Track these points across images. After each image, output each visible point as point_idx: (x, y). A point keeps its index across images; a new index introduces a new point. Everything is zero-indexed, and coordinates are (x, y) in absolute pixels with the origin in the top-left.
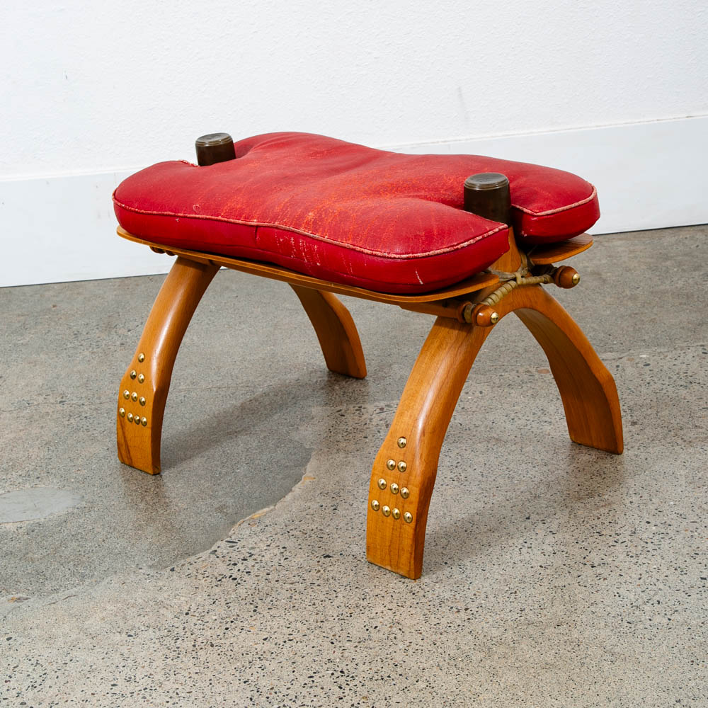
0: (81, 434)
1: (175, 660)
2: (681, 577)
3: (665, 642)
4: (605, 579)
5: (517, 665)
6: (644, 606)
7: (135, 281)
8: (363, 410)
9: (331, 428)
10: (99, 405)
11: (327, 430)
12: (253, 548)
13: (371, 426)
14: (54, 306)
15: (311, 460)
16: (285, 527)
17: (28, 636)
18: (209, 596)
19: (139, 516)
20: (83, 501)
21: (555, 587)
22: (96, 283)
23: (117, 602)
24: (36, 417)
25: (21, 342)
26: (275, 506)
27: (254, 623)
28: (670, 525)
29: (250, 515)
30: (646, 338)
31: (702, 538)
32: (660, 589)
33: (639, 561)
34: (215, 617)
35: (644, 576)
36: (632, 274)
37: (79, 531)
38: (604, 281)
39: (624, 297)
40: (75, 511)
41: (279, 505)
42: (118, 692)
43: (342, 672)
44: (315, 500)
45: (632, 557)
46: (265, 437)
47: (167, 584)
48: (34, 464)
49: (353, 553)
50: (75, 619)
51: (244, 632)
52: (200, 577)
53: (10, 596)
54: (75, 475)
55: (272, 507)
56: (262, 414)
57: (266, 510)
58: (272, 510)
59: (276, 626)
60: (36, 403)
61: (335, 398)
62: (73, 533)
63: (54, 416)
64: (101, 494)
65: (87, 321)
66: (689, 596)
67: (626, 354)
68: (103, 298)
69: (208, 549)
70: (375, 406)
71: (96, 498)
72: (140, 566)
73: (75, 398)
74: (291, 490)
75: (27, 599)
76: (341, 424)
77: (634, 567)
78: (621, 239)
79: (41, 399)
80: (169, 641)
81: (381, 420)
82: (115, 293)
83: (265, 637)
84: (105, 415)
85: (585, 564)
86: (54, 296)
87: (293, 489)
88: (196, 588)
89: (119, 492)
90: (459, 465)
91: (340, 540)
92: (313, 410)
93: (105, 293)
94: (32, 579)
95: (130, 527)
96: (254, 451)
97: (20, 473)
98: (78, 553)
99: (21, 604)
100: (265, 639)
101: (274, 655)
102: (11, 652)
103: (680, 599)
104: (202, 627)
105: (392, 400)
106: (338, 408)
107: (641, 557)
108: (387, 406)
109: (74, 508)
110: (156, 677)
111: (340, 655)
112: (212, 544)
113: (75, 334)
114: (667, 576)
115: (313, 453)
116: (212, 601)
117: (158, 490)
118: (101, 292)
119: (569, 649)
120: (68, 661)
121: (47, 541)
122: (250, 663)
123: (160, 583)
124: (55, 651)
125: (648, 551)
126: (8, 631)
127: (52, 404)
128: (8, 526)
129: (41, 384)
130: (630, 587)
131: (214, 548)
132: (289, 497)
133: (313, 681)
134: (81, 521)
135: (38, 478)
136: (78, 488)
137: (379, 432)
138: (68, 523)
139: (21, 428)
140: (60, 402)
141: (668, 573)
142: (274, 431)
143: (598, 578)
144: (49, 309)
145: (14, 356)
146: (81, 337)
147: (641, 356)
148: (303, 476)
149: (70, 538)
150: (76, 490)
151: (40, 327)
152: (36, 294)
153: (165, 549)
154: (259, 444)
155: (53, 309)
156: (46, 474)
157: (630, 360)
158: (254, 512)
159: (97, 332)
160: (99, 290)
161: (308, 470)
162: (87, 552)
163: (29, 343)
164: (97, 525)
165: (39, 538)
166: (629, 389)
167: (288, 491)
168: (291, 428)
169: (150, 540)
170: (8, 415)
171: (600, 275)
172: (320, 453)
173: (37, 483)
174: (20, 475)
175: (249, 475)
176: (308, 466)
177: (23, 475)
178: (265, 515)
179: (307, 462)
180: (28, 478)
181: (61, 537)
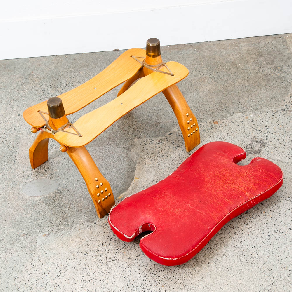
1: (101, 266)
2: (262, 235)
3: (256, 265)
4: (237, 235)
5: (210, 274)
6: (250, 248)
7: (61, 58)
8: (153, 142)
9: (142, 151)
11: (141, 152)
13: (156, 151)
14: (32, 72)
15: (137, 168)
17: (52, 253)
18: (109, 236)
19: (80, 195)
20: (60, 186)
21: (221, 238)
23: (79, 238)
25: (23, 94)
27: (125, 250)
28: (259, 209)
29: (118, 196)
30: (252, 105)
31: (269, 216)
32: (255, 240)
33: (248, 226)
34: (112, 247)
35: (250, 234)
36: (248, 65)
37: (61, 202)
38: (238, 68)
39: (245, 79)
40: (58, 191)
41: (127, 192)
42: (85, 280)
43: (155, 274)
45: (246, 224)
46: (119, 155)
47: (94, 230)
50: (66, 246)
51: (122, 254)
52: (105, 227)
53: (43, 234)
54: (55, 172)
55: (125, 193)
56: (117, 141)
57: (123, 194)
58: (125, 195)
59: (132, 252)
61: (142, 134)
62: (59, 203)
64: (66, 183)
65: (46, 83)
66: (264, 244)
67: (245, 114)
68: (50, 68)
70: (157, 140)
71: (64, 185)
72: (84, 221)
74: (131, 184)
75: (49, 235)
76: (145, 149)
77: (247, 229)
78: (244, 42)
80: (98, 257)
81: (159, 148)
82: (54, 65)
83: (129, 257)
85: (231, 227)
86: (31, 66)
87: (131, 183)
88: (104, 232)
89: (72, 182)
92: (135, 140)
93: (50, 64)
94: (49, 225)
95: (78, 201)
96: (116, 163)
98: (62, 213)
99: (47, 237)
100: (129, 258)
101: (133, 265)
102: (48, 260)
103: (261, 245)
104: (108, 251)
105: (163, 136)
106: (144, 140)
107: (249, 224)
108: (161, 139)
109: (57, 190)
110: (96, 274)
111: (154, 266)
113: (43, 91)
114: (257, 234)
115: (137, 165)
116: (110, 239)
118: (48, 64)
119: (226, 267)
120: (67, 265)
121: (51, 206)
122: (125, 269)
123: (92, 230)
124: (62, 260)
125: (251, 222)
126: (45, 250)
128: (37, 198)
130: (245, 239)
132: (130, 188)
133: (146, 278)
134: (61, 196)
135: (42, 173)
136: (57, 179)
137: (159, 154)
138: (57, 198)
141: (257, 233)
142: (122, 152)
143: (235, 234)
144: (30, 74)
145: (22, 103)
146: (46, 92)
147: (251, 116)
148: (134, 177)
149: (58, 205)
150: (57, 181)
151: (29, 85)
152: (24, 64)
153: (91, 213)
154: (117, 159)
155: (32, 74)
156: (45, 171)
157: (247, 118)
158: (119, 195)
159: (51, 89)
160: (48, 62)
161: (136, 174)
162: (65, 213)
163: (26, 95)
164: (67, 199)
165: (48, 205)
166: (246, 135)
167: (130, 184)
168: (128, 150)
169: (86, 208)
170: (26, 137)
171: (236, 65)
172: (139, 164)
173: (42, 176)
174: (36, 171)
175: (115, 175)
176: (135, 172)
177: (37, 171)
178: (123, 197)
179: (135, 169)
180: (39, 173)
181: (55, 205)
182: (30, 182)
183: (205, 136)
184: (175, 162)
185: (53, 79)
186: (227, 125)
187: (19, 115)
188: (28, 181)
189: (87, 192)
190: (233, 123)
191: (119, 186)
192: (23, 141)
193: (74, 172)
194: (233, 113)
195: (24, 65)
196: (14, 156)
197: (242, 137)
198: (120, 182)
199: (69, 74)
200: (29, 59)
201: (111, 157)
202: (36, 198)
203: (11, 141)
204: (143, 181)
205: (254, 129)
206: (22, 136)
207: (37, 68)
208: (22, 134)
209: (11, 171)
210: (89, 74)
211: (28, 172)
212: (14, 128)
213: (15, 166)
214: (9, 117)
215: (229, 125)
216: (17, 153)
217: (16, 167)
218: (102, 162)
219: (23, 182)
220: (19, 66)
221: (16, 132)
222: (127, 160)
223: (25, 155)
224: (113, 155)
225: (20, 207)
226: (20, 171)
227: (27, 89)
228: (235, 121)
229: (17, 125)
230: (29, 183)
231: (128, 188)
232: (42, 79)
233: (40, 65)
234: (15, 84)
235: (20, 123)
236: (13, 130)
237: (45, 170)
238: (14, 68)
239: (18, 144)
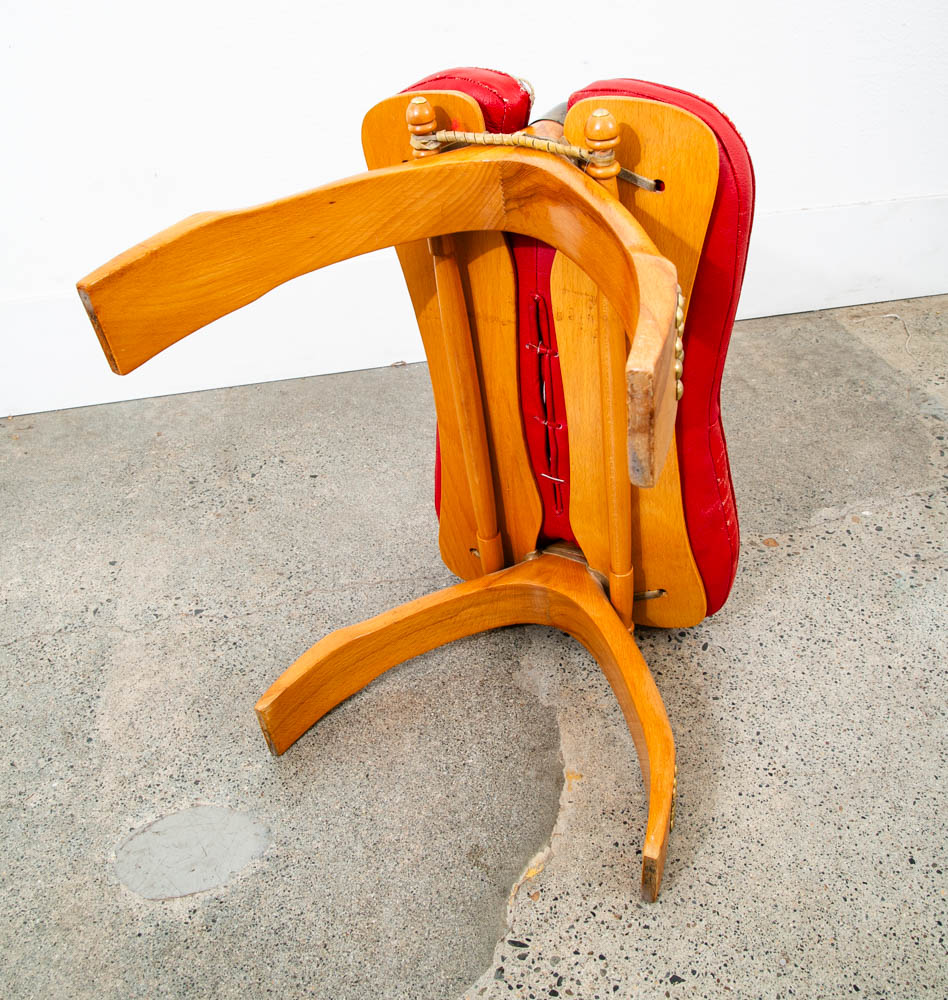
0: (235, 680)
7: (242, 392)
9: (562, 662)
10: (245, 618)
11: (558, 666)
12: (555, 960)
14: (159, 435)
15: (562, 733)
16: (584, 902)
20: (270, 839)
22: (199, 395)
24: (170, 644)
25: (131, 496)
26: (550, 846)
29: (521, 869)
36: (777, 380)
37: (283, 920)
39: (789, 415)
40: (266, 866)
41: (555, 842)
44: (602, 830)
46: (482, 684)
48: (184, 749)
49: (710, 969)
54: (246, 776)
55: (547, 849)
57: (540, 856)
58: (549, 858)
60: (165, 615)
62: (275, 926)
63: (195, 643)
64: (293, 823)
65: (201, 459)
67: (845, 511)
68: (212, 421)
69: (489, 966)
71: (288, 832)
73: (213, 605)
74: (559, 806)
79: (170, 604)
82: (223, 411)
84: (259, 638)
86: (156, 418)
87: (561, 802)
89: (317, 816)
90: (761, 737)
91: (676, 933)
93: (212, 411)
95: (355, 909)
96: (478, 716)
97: (170, 771)
109: (261, 857)
112: (491, 951)
113: (191, 483)
115: (559, 718)
117: (371, 810)
118: (207, 410)
121: (240, 948)
127: (187, 615)
129: (165, 575)
131: (497, 963)
132: (561, 825)
134: (279, 891)
135: (197, 783)
136: (256, 808)
138: (263, 900)
139: (156, 668)
140: (197, 612)
142: (490, 671)
144: (154, 440)
145: (125, 522)
146: (200, 488)
147: (864, 513)
148: (564, 770)
149: (273, 939)
150: (256, 813)
151: (148, 470)
152: (136, 415)
153: (424, 968)
154: (479, 700)
155: (158, 439)
156: (206, 774)
157: (855, 520)
158: (526, 863)
159: (216, 478)
160: (204, 407)
161: (566, 757)
162: (307, 979)
163: (139, 498)
164: (306, 904)
165: (226, 938)
166: (885, 574)
167: (556, 808)
168: (510, 662)
169: (395, 943)
170: (134, 639)
171: (745, 381)
172: (567, 716)
173: (197, 794)
174: (171, 776)
175: (489, 771)
176: (562, 748)
177: (175, 777)
178: (544, 870)
179: (558, 738)
180: (183, 784)
181: (259, 936)
182: (150, 825)
183: (757, 588)
184: (694, 695)
185: (223, 448)
186: (809, 547)
187: (113, 563)
188: (138, 825)
189: (386, 861)
190: (824, 538)
191: (514, 817)
192: (121, 654)
193: (324, 770)
194: (808, 508)
195: (136, 418)
196: (88, 714)
197: (877, 583)
198: (514, 798)
199: (269, 432)
200: (151, 401)
201: (452, 695)
202: (175, 910)
203: (79, 658)
204: (603, 786)
205: (898, 554)
206: (120, 635)
207: (172, 422)
208: (121, 629)
209: (75, 780)
210: (329, 427)
211: (142, 783)
212: (92, 608)
213: (90, 756)
214: (80, 572)
215: (815, 545)
216: (100, 703)
217: (95, 761)
218: (426, 718)
219: (118, 831)
220: (121, 421)
221: (102, 622)
222: (515, 702)
223: (131, 707)
224: (461, 688)
225: (103, 962)
226: (109, 778)
227: (142, 482)
228: (827, 532)
229: (104, 597)
230: (144, 831)
231: (553, 826)
232: (188, 450)
233: (184, 413)
234: (106, 470)
235: (117, 590)
236: (90, 616)
237: (209, 770)
238: (107, 427)
239: (106, 666)
